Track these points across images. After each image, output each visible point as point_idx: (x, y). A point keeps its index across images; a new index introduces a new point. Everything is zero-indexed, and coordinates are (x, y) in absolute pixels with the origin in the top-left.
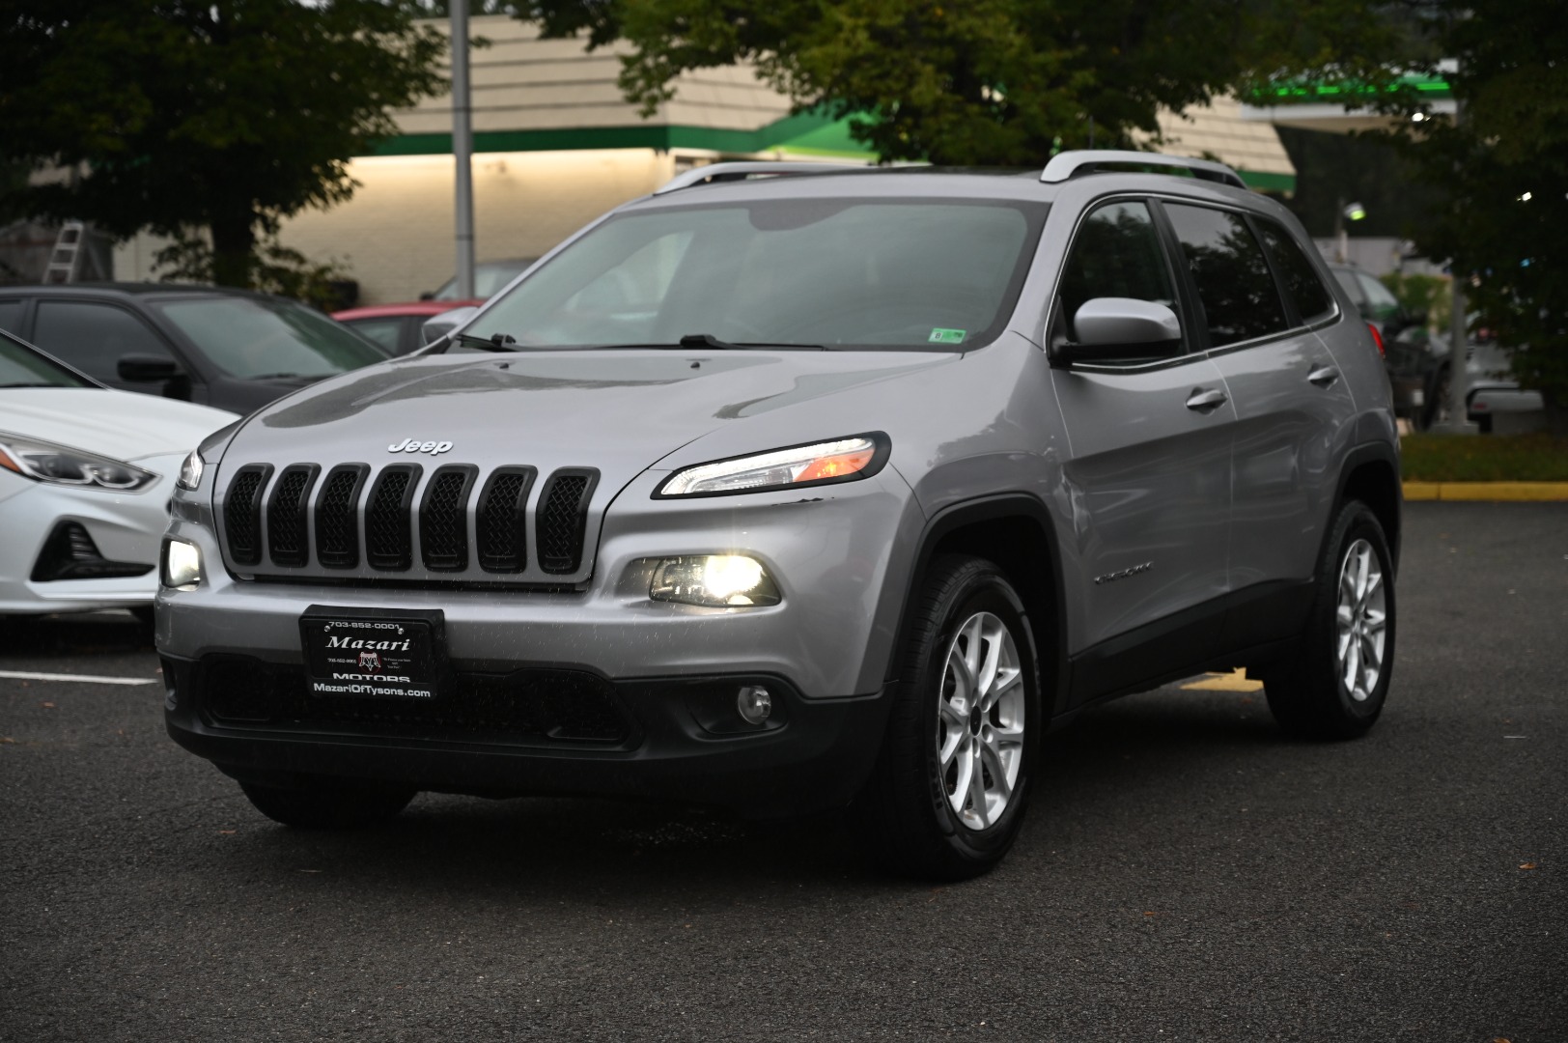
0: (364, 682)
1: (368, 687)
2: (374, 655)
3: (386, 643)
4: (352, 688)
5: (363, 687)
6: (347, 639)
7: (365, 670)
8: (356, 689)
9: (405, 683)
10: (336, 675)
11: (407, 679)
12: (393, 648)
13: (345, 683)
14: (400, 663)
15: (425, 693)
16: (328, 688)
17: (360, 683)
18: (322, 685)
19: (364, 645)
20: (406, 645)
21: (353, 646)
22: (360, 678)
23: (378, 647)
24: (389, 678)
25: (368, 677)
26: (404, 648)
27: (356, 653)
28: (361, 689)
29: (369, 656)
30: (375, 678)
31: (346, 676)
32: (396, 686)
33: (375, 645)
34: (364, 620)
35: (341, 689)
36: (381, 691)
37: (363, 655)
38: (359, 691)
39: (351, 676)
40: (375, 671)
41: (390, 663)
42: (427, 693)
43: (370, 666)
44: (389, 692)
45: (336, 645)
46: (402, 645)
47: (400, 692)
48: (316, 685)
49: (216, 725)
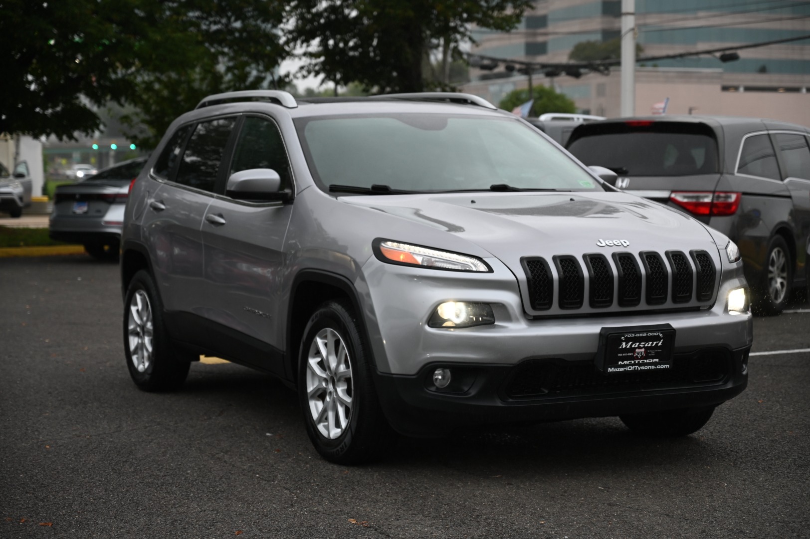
0: (635, 364)
1: (636, 367)
2: (643, 350)
3: (651, 343)
4: (628, 369)
5: (633, 367)
6: (630, 343)
7: (637, 358)
8: (630, 368)
9: (656, 362)
10: (620, 363)
11: (657, 360)
12: (654, 345)
13: (625, 366)
14: (655, 352)
15: (667, 366)
16: (616, 370)
17: (632, 365)
18: (613, 368)
19: (639, 345)
20: (661, 342)
21: (633, 346)
22: (633, 362)
23: (646, 345)
24: (648, 361)
25: (637, 361)
26: (659, 344)
27: (632, 350)
28: (632, 368)
29: (640, 350)
30: (641, 362)
31: (625, 362)
32: (652, 364)
33: (644, 345)
34: (643, 332)
35: (622, 369)
36: (643, 368)
37: (637, 350)
38: (631, 369)
39: (628, 362)
40: (642, 358)
41: (650, 353)
42: (668, 366)
43: (639, 356)
44: (647, 368)
45: (624, 347)
46: (659, 343)
47: (653, 367)
48: (609, 369)
49: (511, 400)
